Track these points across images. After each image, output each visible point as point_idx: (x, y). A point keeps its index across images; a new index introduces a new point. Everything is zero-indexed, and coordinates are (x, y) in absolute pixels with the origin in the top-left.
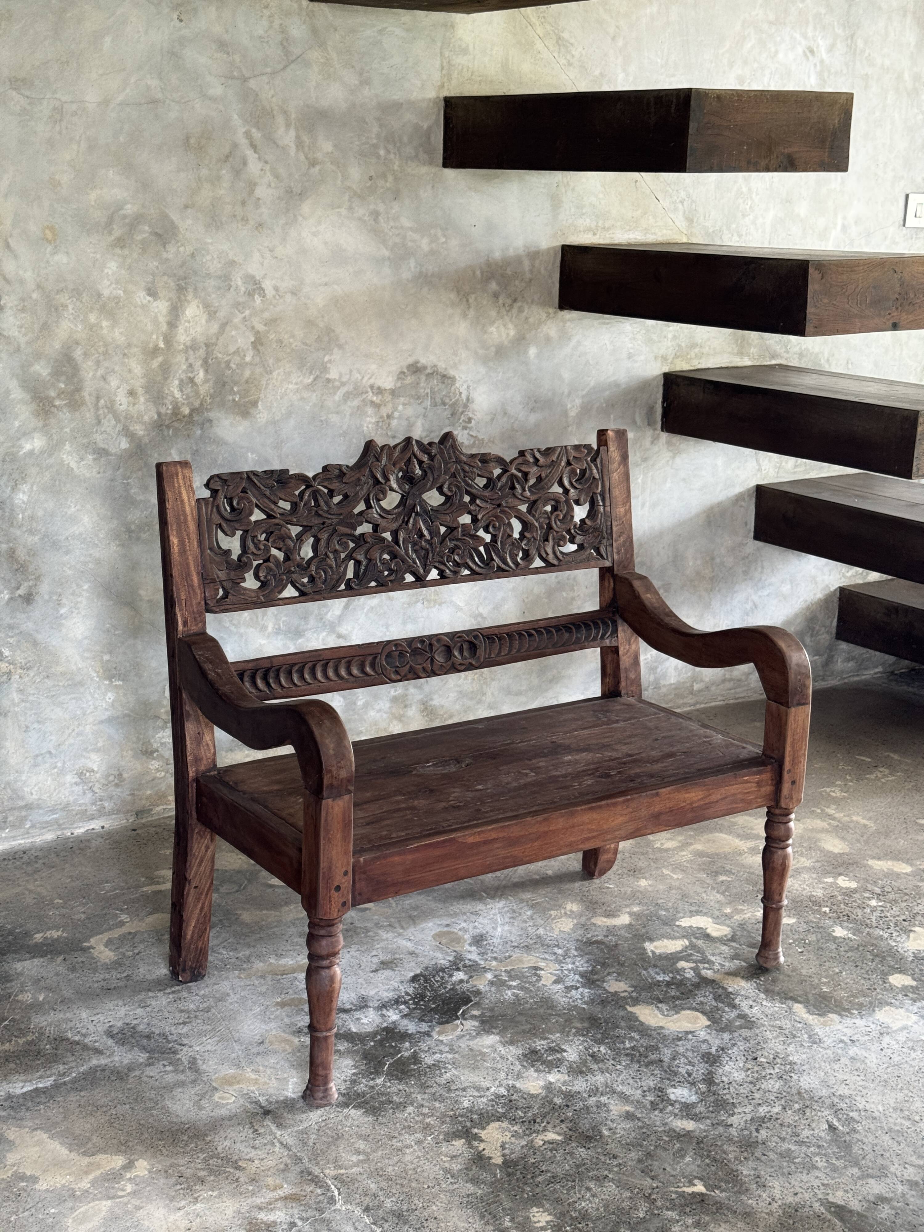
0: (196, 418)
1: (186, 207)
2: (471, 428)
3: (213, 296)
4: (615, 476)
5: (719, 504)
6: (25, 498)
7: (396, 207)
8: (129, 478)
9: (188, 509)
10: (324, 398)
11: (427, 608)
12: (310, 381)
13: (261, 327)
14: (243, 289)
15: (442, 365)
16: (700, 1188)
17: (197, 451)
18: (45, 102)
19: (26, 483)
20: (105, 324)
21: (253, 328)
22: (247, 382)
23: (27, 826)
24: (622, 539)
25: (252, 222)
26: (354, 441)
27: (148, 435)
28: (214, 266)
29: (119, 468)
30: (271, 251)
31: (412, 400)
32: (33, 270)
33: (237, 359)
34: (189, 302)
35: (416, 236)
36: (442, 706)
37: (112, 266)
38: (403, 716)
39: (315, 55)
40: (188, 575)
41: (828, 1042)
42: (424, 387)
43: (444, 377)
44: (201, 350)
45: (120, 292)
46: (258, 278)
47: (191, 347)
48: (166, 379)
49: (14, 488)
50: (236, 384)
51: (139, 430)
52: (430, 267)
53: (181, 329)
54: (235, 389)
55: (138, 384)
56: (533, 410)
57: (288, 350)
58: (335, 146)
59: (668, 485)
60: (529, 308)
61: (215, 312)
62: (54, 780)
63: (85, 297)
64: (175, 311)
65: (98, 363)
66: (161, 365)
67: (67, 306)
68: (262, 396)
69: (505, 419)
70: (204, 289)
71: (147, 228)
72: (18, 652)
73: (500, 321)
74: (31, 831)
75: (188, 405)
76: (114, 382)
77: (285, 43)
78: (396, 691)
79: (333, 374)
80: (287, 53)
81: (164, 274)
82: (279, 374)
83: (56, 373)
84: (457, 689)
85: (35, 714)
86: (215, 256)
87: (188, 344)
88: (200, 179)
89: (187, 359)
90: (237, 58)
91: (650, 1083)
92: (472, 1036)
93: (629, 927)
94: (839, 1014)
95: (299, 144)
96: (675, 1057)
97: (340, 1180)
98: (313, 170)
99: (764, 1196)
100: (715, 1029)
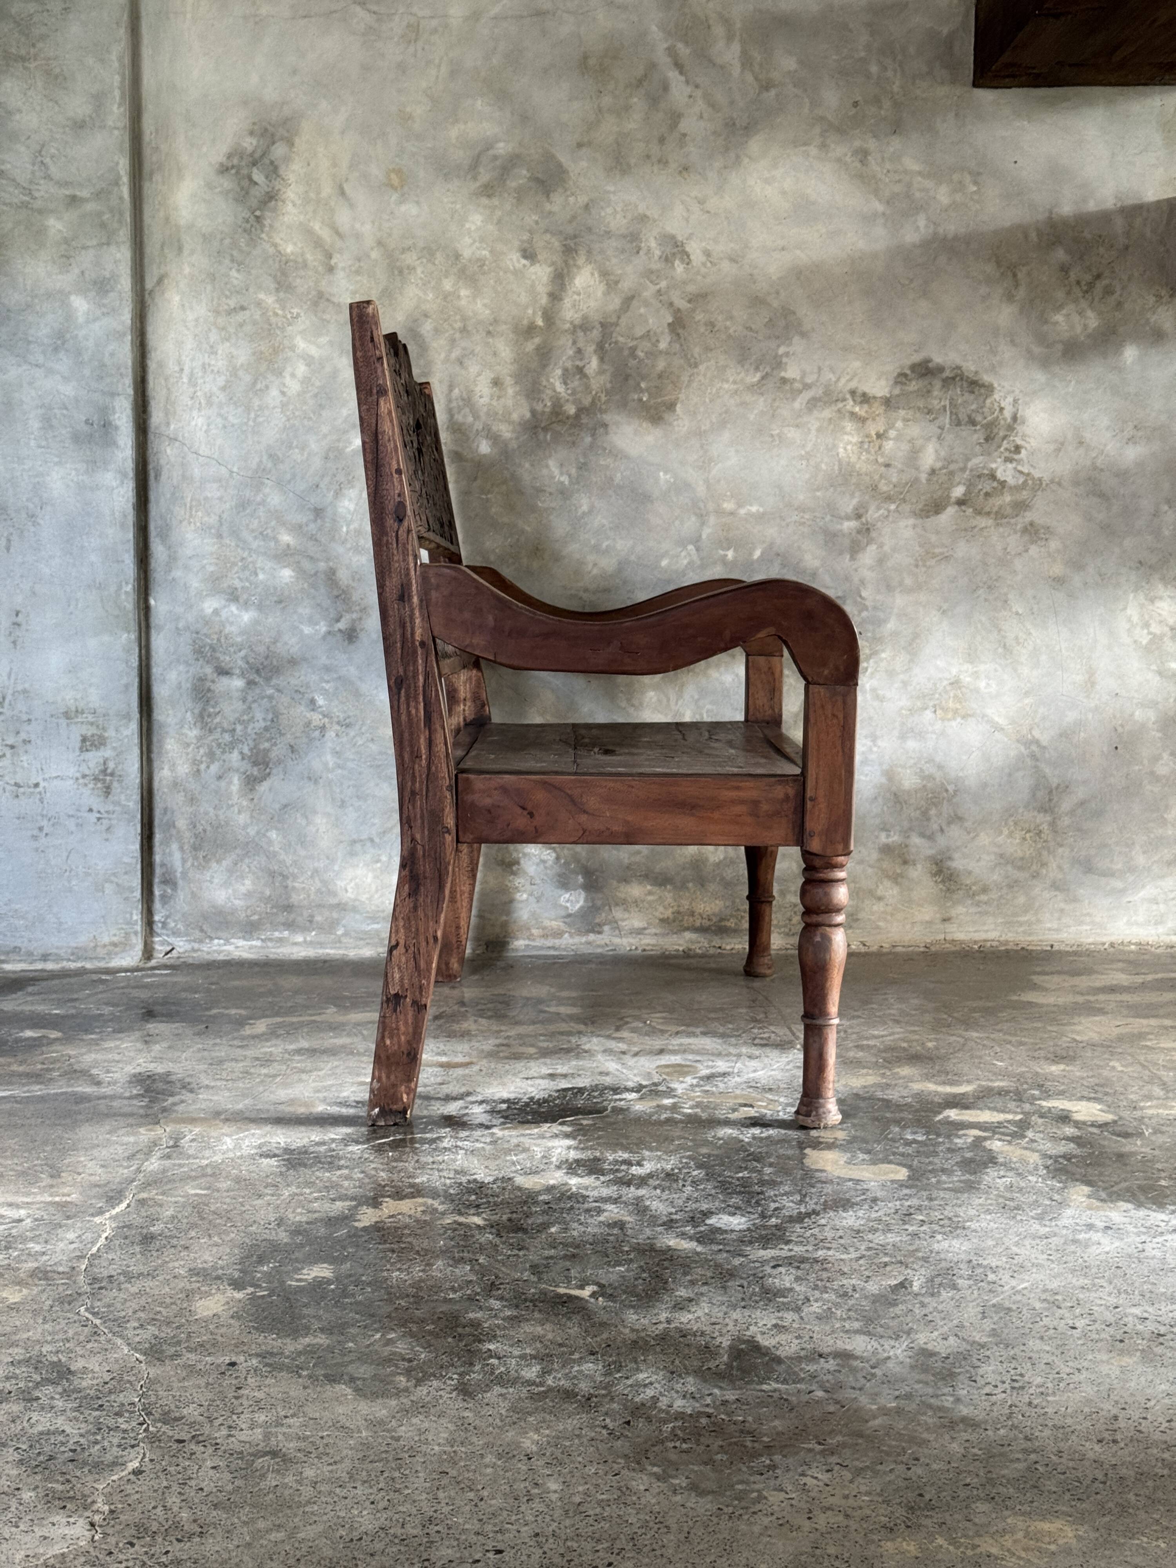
0: (585, 420)
1: (580, 145)
2: (1019, 461)
3: (614, 261)
6: (352, 507)
7: (895, 144)
8: (489, 492)
10: (777, 404)
11: (943, 719)
12: (755, 379)
13: (683, 304)
14: (658, 253)
15: (969, 367)
16: (585, 1293)
17: (585, 464)
18: (397, 18)
19: (353, 487)
20: (464, 292)
21: (671, 304)
22: (660, 376)
23: (339, 933)
25: (672, 165)
26: (823, 466)
27: (517, 438)
28: (617, 222)
29: (475, 479)
30: (701, 202)
31: (918, 415)
32: (373, 222)
33: (646, 345)
34: (579, 268)
35: (929, 184)
36: (970, 873)
37: (476, 220)
38: (901, 875)
41: (1065, 1221)
42: (939, 398)
43: (974, 385)
44: (595, 332)
45: (485, 253)
46: (680, 238)
47: (581, 327)
48: (544, 366)
49: (338, 494)
50: (643, 379)
51: (506, 431)
52: (953, 228)
53: (567, 302)
54: (643, 385)
55: (505, 371)
56: (1131, 440)
57: (724, 337)
58: (801, 62)
60: (1123, 288)
61: (617, 283)
62: (376, 877)
63: (439, 257)
64: (560, 280)
65: (453, 342)
66: (538, 349)
67: (414, 268)
68: (682, 396)
69: (1081, 451)
70: (602, 251)
71: (524, 172)
72: (336, 702)
73: (1072, 306)
74: (344, 940)
75: (574, 402)
76: (473, 369)
78: (888, 836)
79: (791, 372)
81: (546, 231)
82: (708, 368)
84: (996, 850)
85: (354, 786)
86: (619, 209)
87: (577, 322)
88: (600, 110)
89: (574, 343)
91: (705, 1206)
92: (542, 1137)
93: (955, 1096)
94: (1140, 1205)
95: (746, 61)
96: (786, 1194)
97: (142, 1202)
98: (765, 95)
99: (663, 1316)
100: (902, 1185)
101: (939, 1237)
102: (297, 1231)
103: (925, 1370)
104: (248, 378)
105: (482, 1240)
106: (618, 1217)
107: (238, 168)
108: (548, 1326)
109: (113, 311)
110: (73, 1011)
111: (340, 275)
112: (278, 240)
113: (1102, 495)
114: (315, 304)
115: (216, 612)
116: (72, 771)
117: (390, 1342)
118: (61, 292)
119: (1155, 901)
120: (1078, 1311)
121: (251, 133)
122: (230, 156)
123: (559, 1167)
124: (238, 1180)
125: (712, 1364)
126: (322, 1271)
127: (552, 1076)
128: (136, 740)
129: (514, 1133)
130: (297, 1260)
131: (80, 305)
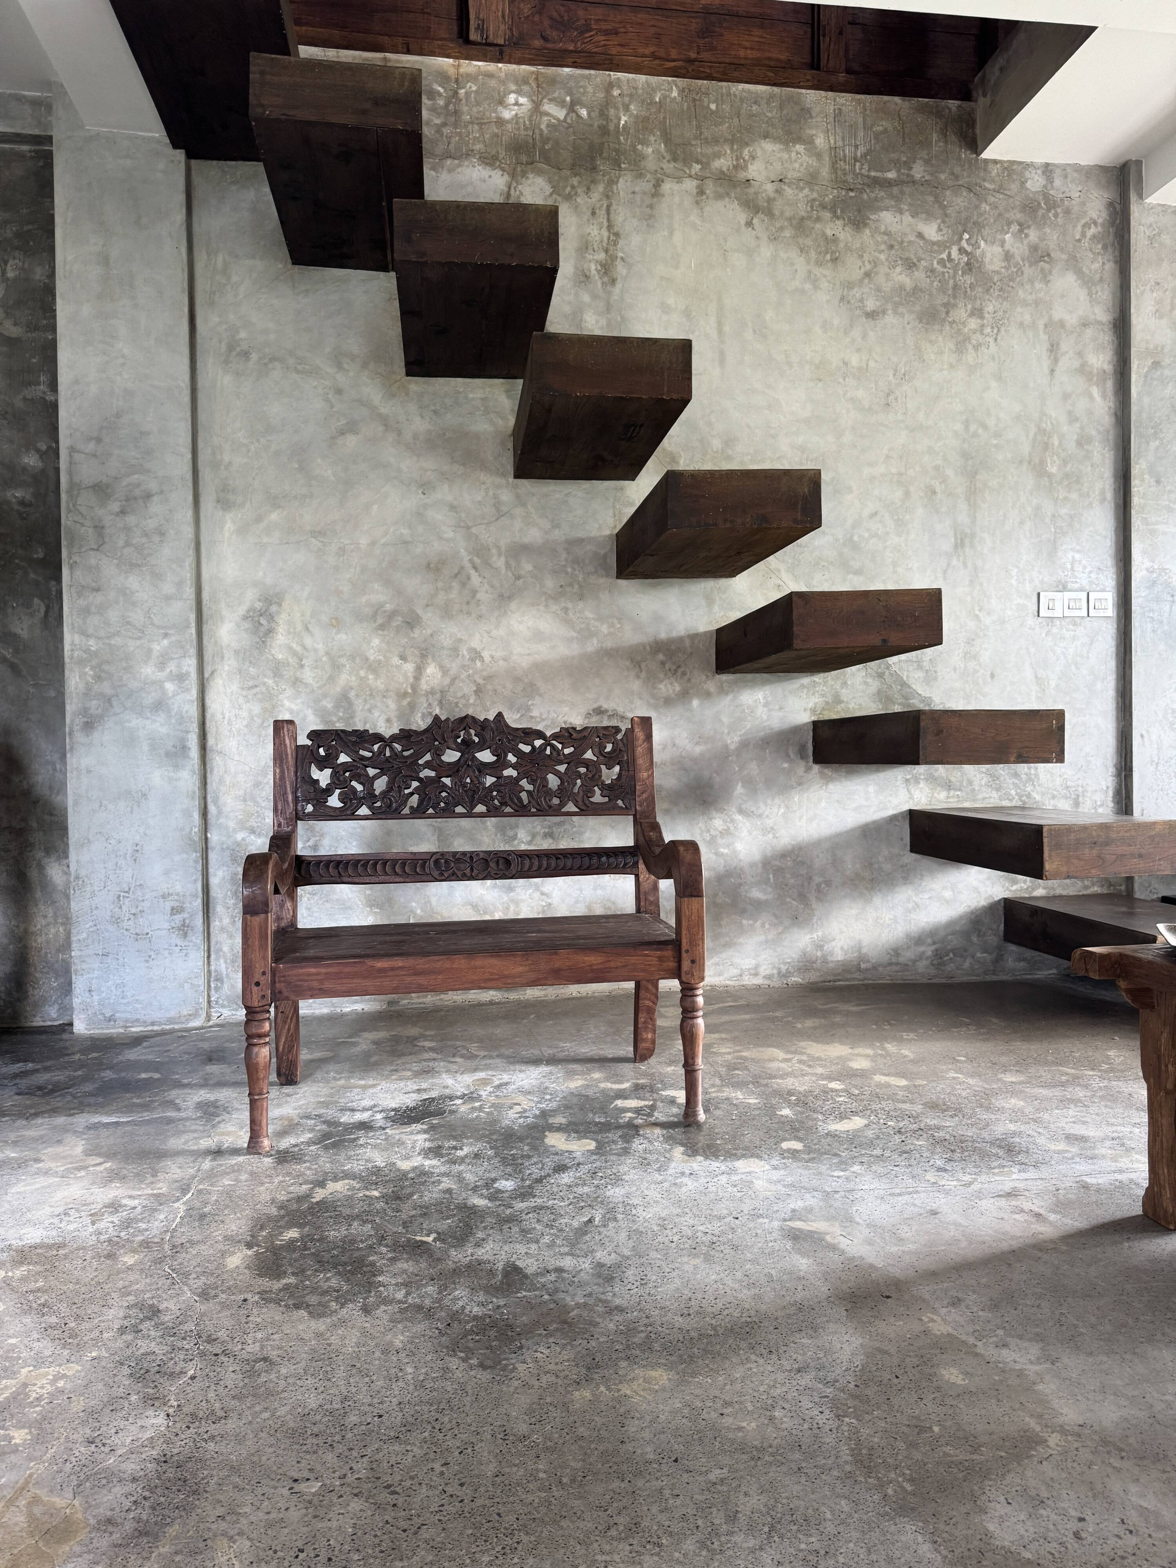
1: (427, 605)
3: (446, 661)
4: (639, 750)
5: (874, 822)
7: (581, 605)
9: (289, 751)
13: (481, 681)
14: (467, 657)
15: (621, 710)
16: (430, 1239)
18: (333, 545)
20: (371, 677)
21: (475, 681)
24: (644, 796)
25: (474, 615)
28: (447, 642)
30: (489, 632)
32: (323, 643)
33: (463, 701)
34: (428, 664)
35: (597, 624)
37: (376, 642)
39: (519, 511)
40: (285, 793)
41: (671, 1171)
43: (623, 718)
44: (437, 695)
45: (381, 657)
46: (478, 650)
47: (430, 693)
52: (610, 644)
53: (423, 681)
56: (697, 743)
57: (501, 696)
58: (535, 567)
59: (823, 804)
60: (691, 672)
61: (448, 671)
63: (358, 660)
64: (419, 670)
65: (365, 701)
66: (409, 704)
67: (345, 666)
70: (440, 656)
71: (400, 618)
73: (667, 681)
76: (376, 714)
77: (497, 505)
79: (535, 713)
80: (498, 510)
81: (412, 646)
83: (337, 706)
86: (447, 636)
87: (428, 690)
88: (437, 588)
89: (427, 699)
90: (463, 515)
91: (493, 1175)
92: (412, 1133)
93: (620, 1090)
94: (707, 1157)
95: (508, 566)
96: (535, 1163)
97: (200, 1192)
98: (518, 582)
99: (470, 1251)
100: (592, 1153)
101: (609, 1187)
102: (281, 1208)
103: (599, 1275)
104: (259, 721)
105: (378, 1207)
106: (448, 1186)
107: (253, 617)
108: (410, 1263)
109: (188, 690)
110: (166, 1059)
111: (307, 669)
112: (273, 652)
113: (685, 770)
114: (294, 683)
115: (243, 839)
116: (166, 925)
117: (328, 1279)
118: (160, 681)
119: (717, 964)
120: (675, 1230)
121: (260, 600)
122: (248, 611)
123: (419, 1154)
124: (252, 1173)
125: (493, 1282)
126: (293, 1234)
127: (419, 1091)
128: (201, 907)
129: (397, 1132)
130: (281, 1227)
131: (170, 687)
